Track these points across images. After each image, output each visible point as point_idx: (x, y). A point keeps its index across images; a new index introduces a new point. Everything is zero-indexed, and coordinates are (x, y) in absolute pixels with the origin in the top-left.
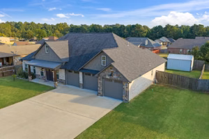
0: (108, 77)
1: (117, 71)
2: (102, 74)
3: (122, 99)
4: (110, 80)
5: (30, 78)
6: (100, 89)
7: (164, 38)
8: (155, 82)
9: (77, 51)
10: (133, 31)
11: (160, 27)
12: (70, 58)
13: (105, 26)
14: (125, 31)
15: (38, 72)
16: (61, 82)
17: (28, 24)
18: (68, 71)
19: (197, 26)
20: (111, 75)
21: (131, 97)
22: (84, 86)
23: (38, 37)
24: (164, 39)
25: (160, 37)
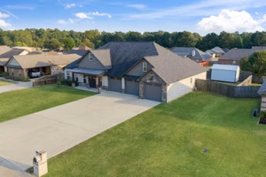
0: (148, 81)
1: (157, 76)
2: (144, 79)
3: (161, 101)
4: (150, 84)
5: (73, 85)
6: (141, 93)
7: (217, 48)
8: (194, 90)
9: (119, 59)
10: (180, 40)
11: (213, 35)
12: (113, 66)
13: (145, 33)
14: (170, 39)
15: (81, 79)
16: (104, 88)
17: (52, 31)
18: (111, 77)
19: (260, 33)
20: (151, 79)
21: (169, 99)
22: (126, 92)
23: (65, 47)
24: (218, 50)
25: (213, 47)
